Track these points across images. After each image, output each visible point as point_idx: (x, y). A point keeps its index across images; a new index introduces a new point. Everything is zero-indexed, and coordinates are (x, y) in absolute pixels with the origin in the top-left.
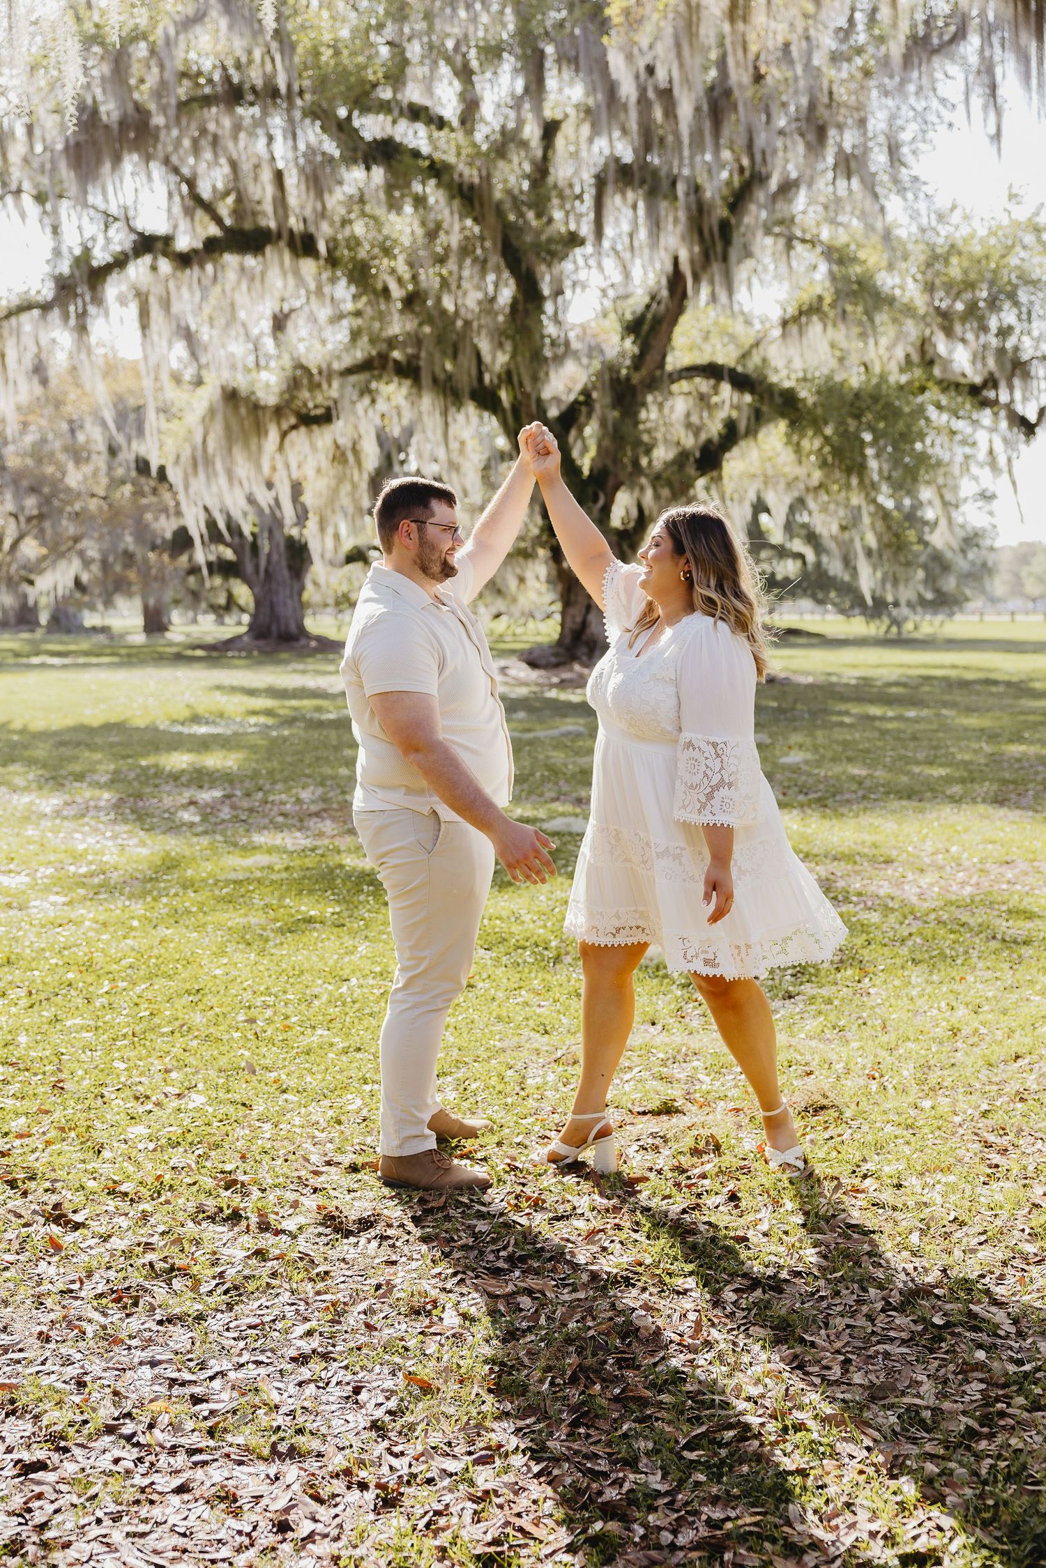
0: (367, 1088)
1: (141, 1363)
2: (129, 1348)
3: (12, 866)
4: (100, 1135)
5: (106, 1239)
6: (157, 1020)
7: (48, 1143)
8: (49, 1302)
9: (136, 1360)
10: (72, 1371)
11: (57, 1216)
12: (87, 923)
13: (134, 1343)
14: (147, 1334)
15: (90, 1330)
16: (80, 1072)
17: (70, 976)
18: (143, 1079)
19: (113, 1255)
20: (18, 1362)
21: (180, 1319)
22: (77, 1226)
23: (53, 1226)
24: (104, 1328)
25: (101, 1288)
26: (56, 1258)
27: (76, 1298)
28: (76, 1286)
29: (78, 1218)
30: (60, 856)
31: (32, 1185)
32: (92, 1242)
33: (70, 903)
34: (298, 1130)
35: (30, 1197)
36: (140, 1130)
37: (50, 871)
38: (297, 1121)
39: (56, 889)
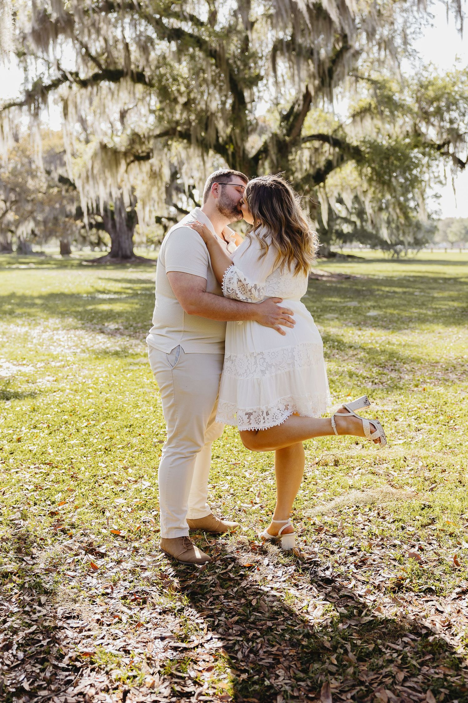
0: (229, 478)
1: (155, 638)
2: (147, 629)
3: (24, 362)
4: (102, 504)
5: (119, 562)
6: (114, 441)
7: (76, 508)
8: (98, 600)
9: (152, 637)
10: (119, 643)
11: (91, 550)
12: (68, 391)
13: (149, 625)
14: (155, 621)
15: (124, 618)
16: (83, 469)
17: (66, 417)
18: (115, 473)
19: (125, 573)
20: (89, 637)
21: (169, 611)
22: (103, 555)
23: (90, 555)
24: (131, 617)
25: (123, 593)
26: (96, 574)
27: (112, 598)
28: (109, 591)
29: (102, 550)
30: (46, 357)
31: (73, 531)
32: (111, 564)
35: (74, 538)
36: (120, 501)
37: (43, 364)
39: (48, 374)
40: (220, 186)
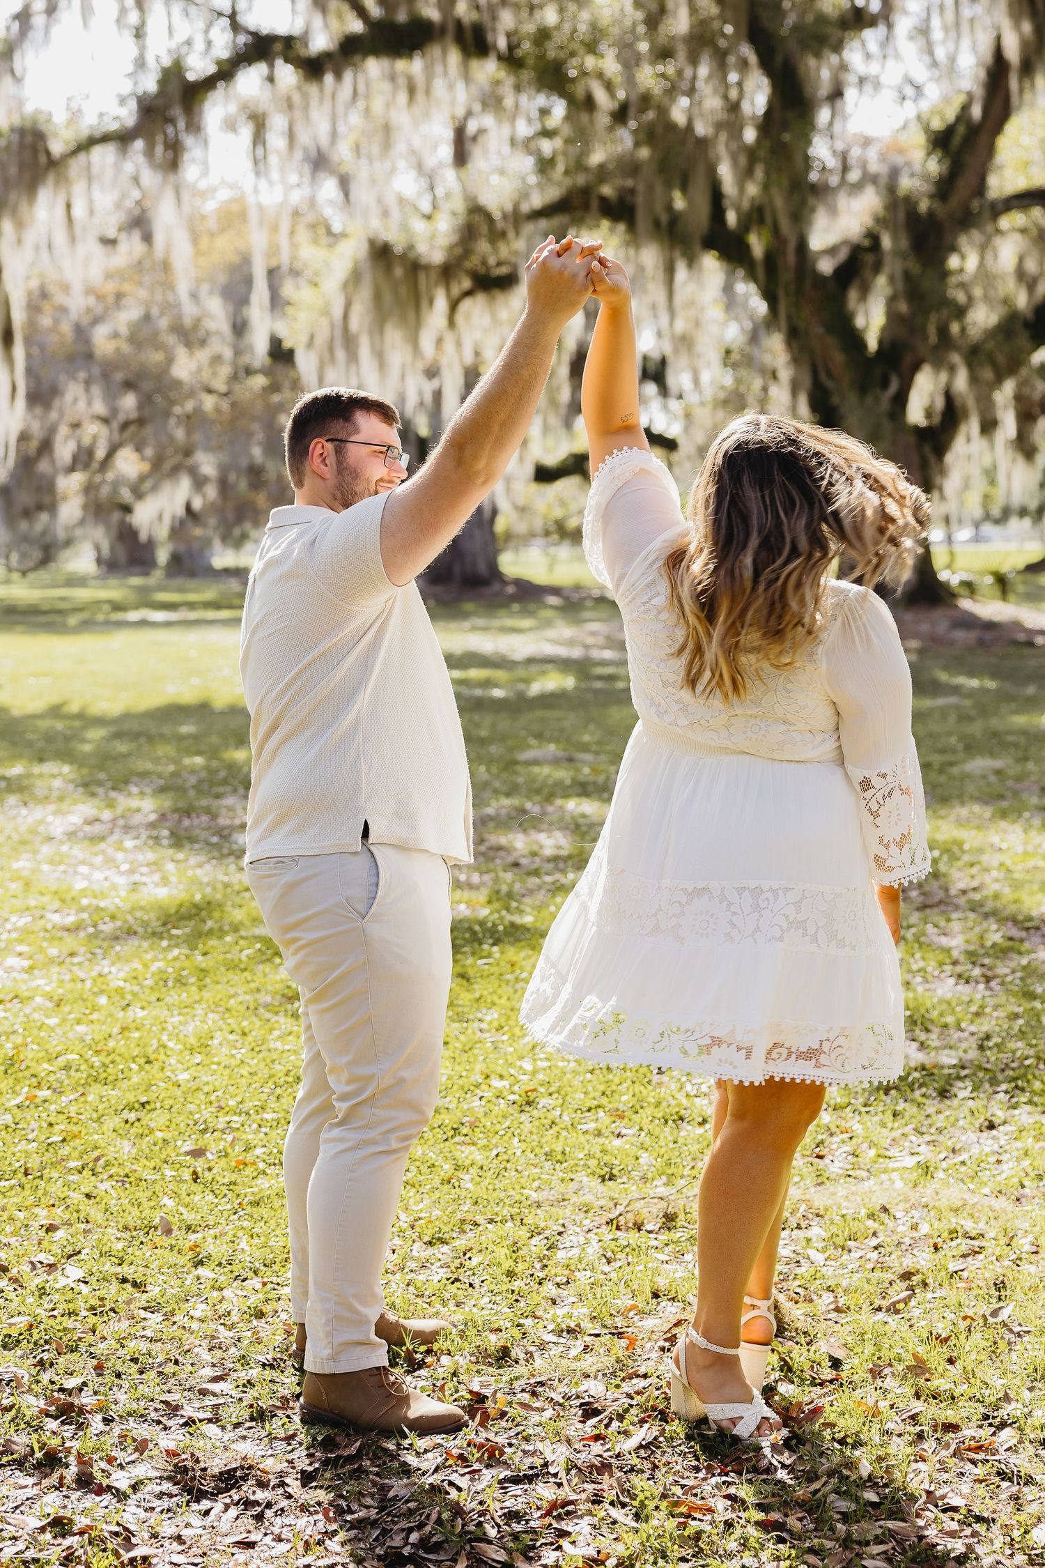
33: (30, 970)
40: (329, 446)
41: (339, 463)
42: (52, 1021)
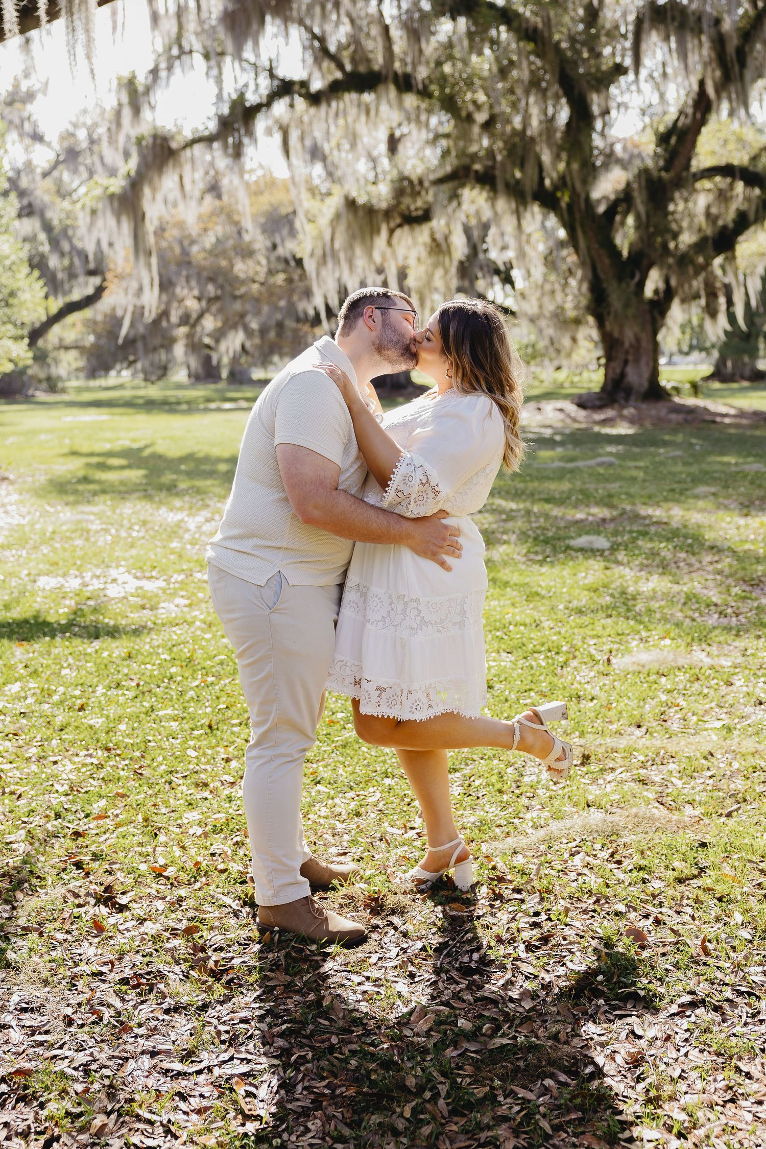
0: (387, 781)
1: (143, 1053)
2: (136, 1037)
3: (154, 573)
4: (160, 821)
5: (142, 921)
6: (230, 713)
7: (118, 826)
8: (80, 984)
9: (139, 1050)
10: (82, 1058)
11: (107, 898)
12: (198, 623)
13: (142, 1031)
14: (153, 1024)
15: (107, 1014)
16: (160, 759)
17: (173, 670)
18: (208, 767)
19: (143, 939)
20: (41, 1044)
21: (185, 1008)
22: (122, 908)
23: (102, 907)
24: (119, 1014)
25: (128, 973)
26: (97, 940)
27: (104, 981)
28: (105, 969)
29: (123, 900)
30: (192, 565)
31: (94, 865)
32: (129, 924)
33: (190, 605)
34: (322, 821)
35: (91, 878)
36: (193, 816)
37: (181, 577)
38: (324, 812)
39: (182, 593)
40: (378, 312)
41: (384, 321)
42: (208, 636)
